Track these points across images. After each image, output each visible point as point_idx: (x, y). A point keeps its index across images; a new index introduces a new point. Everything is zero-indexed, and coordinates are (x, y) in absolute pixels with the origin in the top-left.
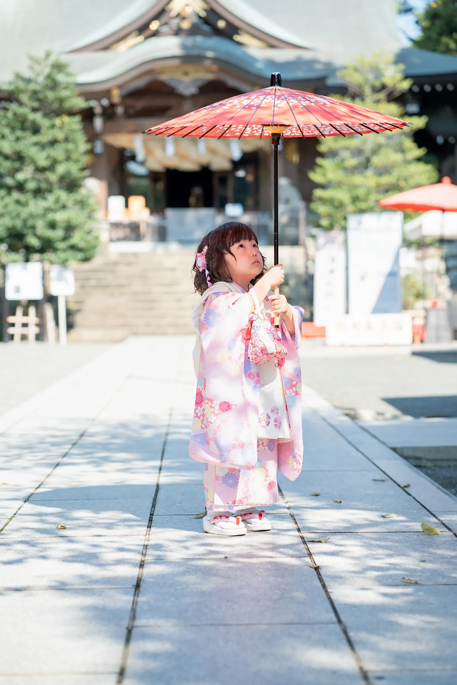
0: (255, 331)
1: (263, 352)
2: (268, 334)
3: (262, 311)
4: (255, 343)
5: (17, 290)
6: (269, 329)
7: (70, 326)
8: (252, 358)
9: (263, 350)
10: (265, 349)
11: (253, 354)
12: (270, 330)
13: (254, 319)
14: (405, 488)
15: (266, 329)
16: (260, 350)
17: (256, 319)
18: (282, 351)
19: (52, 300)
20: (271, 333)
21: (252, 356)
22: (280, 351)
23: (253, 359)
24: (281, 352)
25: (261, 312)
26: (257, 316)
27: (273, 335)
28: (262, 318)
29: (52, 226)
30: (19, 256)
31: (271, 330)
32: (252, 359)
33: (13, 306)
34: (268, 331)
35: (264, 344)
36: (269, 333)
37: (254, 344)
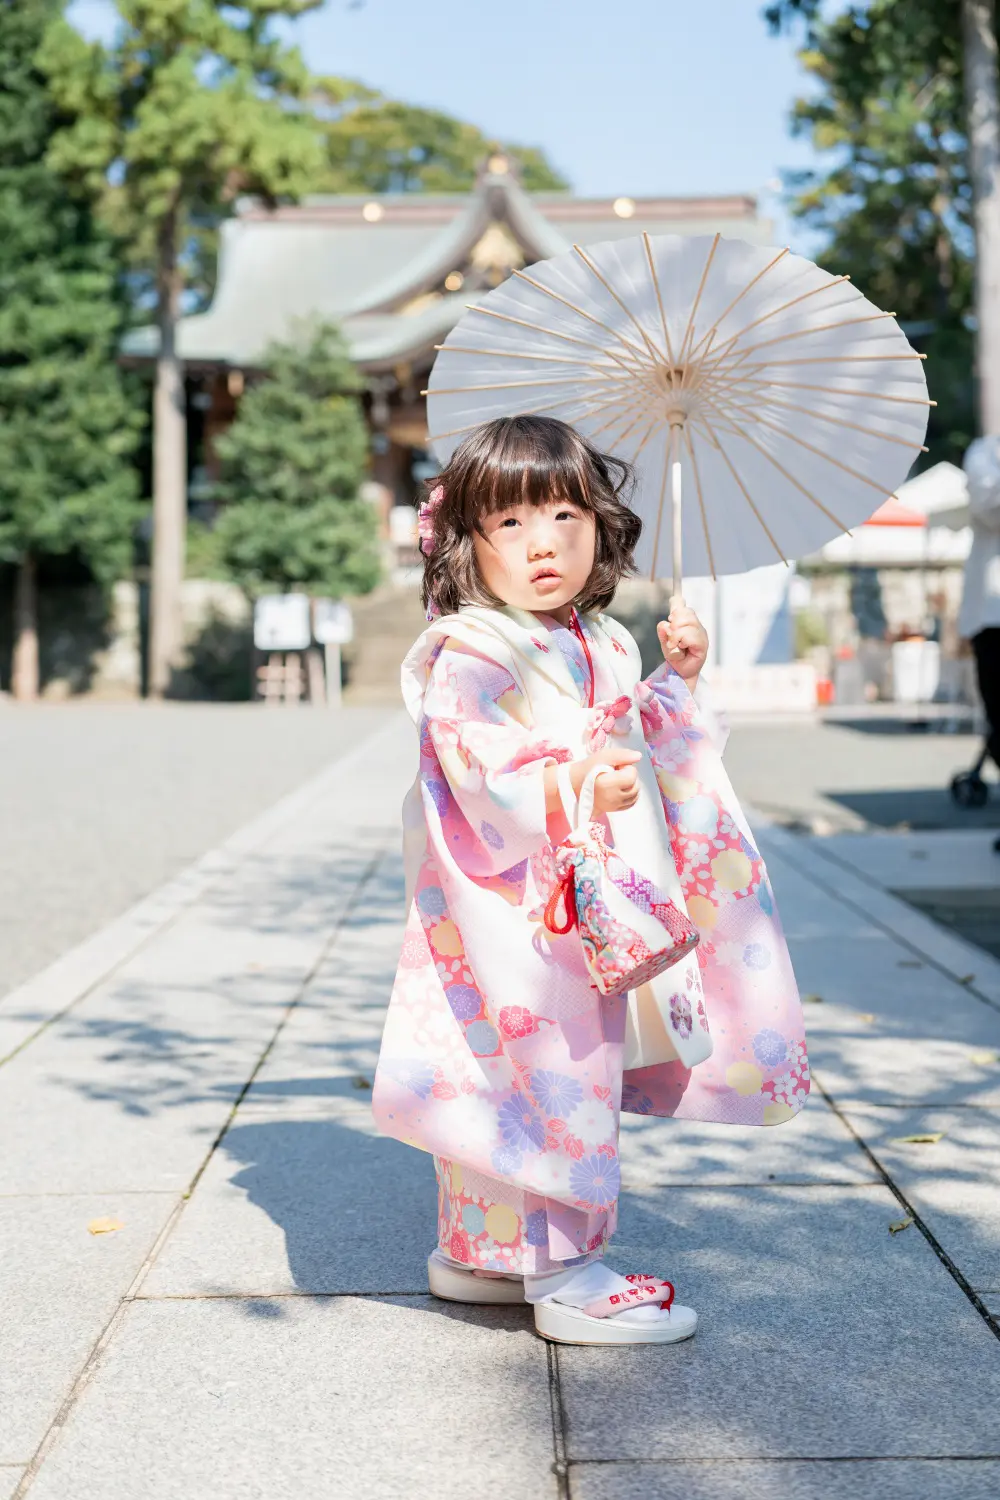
0: (591, 895)
1: (634, 953)
2: (628, 896)
3: (593, 832)
4: (600, 932)
5: (273, 632)
6: (629, 882)
7: (345, 681)
8: (605, 981)
9: (635, 948)
10: (637, 944)
11: (603, 968)
12: (633, 884)
13: (576, 861)
14: (966, 983)
15: (621, 884)
16: (625, 950)
17: (581, 861)
18: (688, 935)
19: (318, 647)
20: (636, 892)
21: (604, 975)
22: (682, 936)
23: (610, 982)
24: (685, 938)
25: (591, 835)
26: (580, 849)
27: (644, 895)
28: (597, 851)
29: (320, 546)
30: (274, 586)
31: (637, 884)
32: (607, 986)
33: (266, 657)
34: (629, 890)
35: (629, 929)
36: (633, 893)
37: (598, 938)
